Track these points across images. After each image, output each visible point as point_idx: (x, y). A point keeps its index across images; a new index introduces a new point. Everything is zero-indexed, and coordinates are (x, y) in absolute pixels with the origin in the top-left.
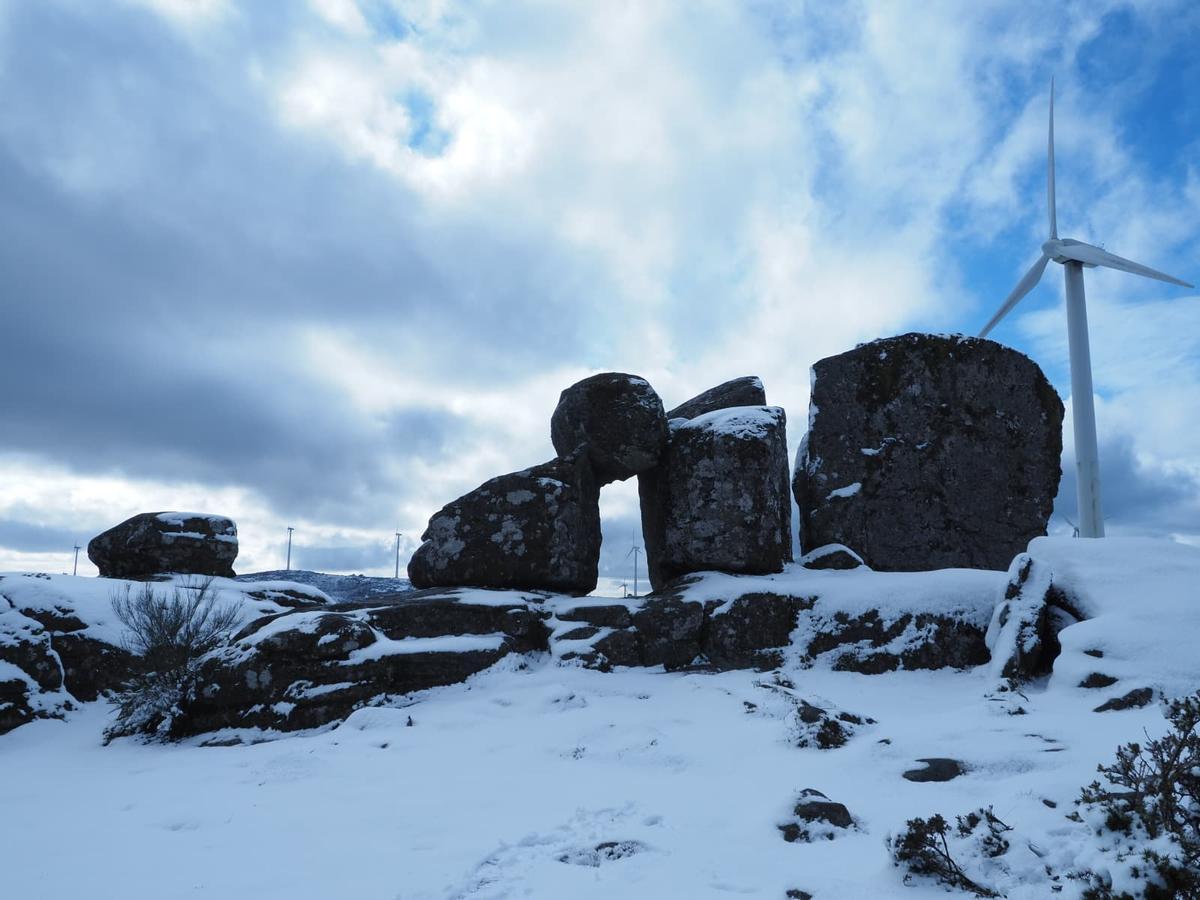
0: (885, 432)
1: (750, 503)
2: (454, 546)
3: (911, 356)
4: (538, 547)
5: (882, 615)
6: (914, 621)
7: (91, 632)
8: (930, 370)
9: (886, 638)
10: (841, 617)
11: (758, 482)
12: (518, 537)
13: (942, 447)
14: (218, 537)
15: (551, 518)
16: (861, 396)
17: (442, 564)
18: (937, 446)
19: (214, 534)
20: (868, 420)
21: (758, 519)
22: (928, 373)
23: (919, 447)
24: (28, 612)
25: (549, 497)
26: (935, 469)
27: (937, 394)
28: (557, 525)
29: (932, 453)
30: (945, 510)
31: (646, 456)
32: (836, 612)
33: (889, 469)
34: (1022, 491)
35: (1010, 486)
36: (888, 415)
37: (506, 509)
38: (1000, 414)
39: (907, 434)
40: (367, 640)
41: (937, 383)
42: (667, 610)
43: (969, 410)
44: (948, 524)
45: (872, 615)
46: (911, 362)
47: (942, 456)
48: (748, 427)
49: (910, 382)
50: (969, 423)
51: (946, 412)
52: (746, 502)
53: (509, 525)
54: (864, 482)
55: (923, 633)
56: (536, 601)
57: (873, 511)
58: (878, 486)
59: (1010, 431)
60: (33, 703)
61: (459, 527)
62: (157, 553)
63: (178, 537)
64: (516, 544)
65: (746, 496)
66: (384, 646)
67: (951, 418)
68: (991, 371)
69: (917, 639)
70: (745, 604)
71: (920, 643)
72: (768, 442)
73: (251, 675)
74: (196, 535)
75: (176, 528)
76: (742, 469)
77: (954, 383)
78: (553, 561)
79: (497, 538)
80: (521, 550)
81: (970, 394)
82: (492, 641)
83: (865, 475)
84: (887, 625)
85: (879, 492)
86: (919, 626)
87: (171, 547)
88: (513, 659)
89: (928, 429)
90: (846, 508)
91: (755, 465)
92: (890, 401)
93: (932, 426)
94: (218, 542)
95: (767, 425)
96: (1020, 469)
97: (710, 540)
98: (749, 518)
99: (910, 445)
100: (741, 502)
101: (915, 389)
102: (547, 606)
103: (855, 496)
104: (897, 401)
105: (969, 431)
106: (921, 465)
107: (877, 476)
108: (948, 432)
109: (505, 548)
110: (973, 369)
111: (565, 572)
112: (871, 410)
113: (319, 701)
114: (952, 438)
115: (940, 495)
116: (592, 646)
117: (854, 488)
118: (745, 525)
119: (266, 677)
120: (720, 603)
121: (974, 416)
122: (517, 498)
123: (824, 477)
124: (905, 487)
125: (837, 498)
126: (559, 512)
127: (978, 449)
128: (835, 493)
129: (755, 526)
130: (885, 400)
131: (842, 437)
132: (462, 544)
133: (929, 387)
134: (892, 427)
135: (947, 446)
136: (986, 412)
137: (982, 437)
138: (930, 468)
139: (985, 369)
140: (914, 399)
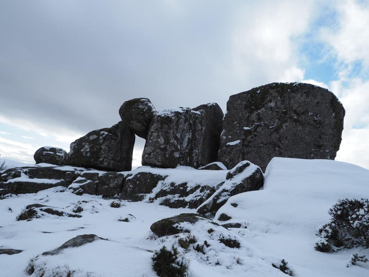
0: (256, 121)
1: (163, 141)
3: (271, 91)
4: (95, 153)
5: (188, 185)
6: (200, 188)
8: (280, 97)
9: (187, 194)
10: (172, 184)
11: (167, 133)
12: (88, 150)
13: (282, 127)
14: (57, 154)
15: (100, 145)
16: (246, 107)
18: (279, 127)
19: (56, 153)
20: (249, 116)
21: (166, 148)
22: (279, 98)
23: (271, 127)
25: (100, 137)
26: (277, 136)
27: (282, 106)
28: (103, 147)
29: (277, 130)
31: (139, 125)
32: (171, 182)
33: (256, 135)
34: (320, 147)
35: (314, 144)
36: (258, 114)
37: (88, 141)
38: (310, 114)
39: (266, 122)
40: (18, 176)
41: (283, 102)
42: (110, 176)
43: (295, 112)
45: (184, 185)
46: (271, 94)
47: (282, 131)
48: (168, 113)
49: (270, 101)
50: (295, 117)
51: (285, 113)
52: (162, 140)
54: (243, 140)
55: (202, 194)
56: (80, 170)
57: (248, 152)
58: (249, 142)
59: (314, 121)
61: (77, 147)
62: (41, 157)
63: (47, 153)
64: (87, 153)
65: (161, 138)
66: (22, 178)
67: (288, 116)
68: (307, 96)
69: (198, 196)
70: (139, 176)
71: (199, 198)
72: (173, 118)
74: (52, 153)
75: (47, 151)
76: (161, 128)
77: (289, 101)
78: (101, 159)
79: (82, 150)
80: (89, 155)
81: (296, 106)
83: (243, 137)
84: (188, 189)
85: (250, 144)
86: (201, 191)
87: (45, 155)
89: (277, 120)
90: (232, 150)
91: (166, 126)
92: (260, 109)
93: (278, 119)
94: (57, 155)
95: (175, 112)
96: (320, 137)
98: (162, 146)
99: (267, 126)
100: (159, 140)
101: (272, 104)
103: (236, 145)
104: (263, 109)
105: (296, 121)
106: (271, 134)
107: (249, 138)
108: (286, 122)
109: (84, 154)
110: (299, 95)
111: (106, 164)
112: (251, 112)
114: (287, 124)
115: (279, 147)
116: (79, 186)
117: (237, 142)
118: (160, 149)
120: (131, 175)
121: (298, 115)
123: (225, 137)
124: (262, 143)
125: (229, 145)
126: (104, 142)
127: (300, 128)
128: (228, 144)
129: (165, 149)
130: (257, 108)
131: (235, 123)
133: (279, 104)
134: (259, 119)
135: (284, 127)
136: (303, 113)
137: (302, 124)
138: (275, 136)
139: (305, 95)
140: (271, 108)
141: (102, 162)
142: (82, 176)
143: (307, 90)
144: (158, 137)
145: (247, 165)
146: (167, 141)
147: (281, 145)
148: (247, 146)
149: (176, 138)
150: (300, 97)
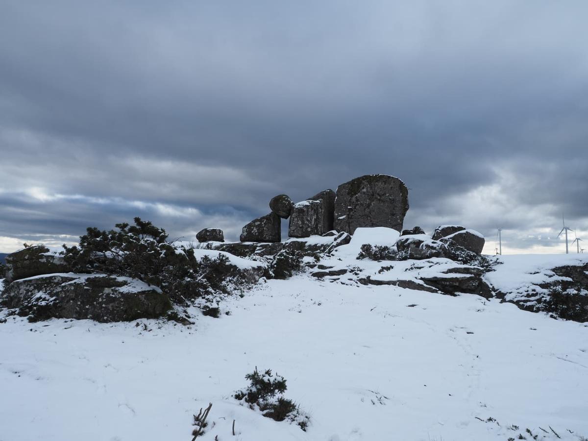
0: (355, 202)
2: (245, 234)
4: (261, 233)
11: (302, 218)
12: (256, 231)
15: (263, 227)
16: (349, 193)
17: (245, 237)
18: (369, 205)
19: (217, 232)
20: (350, 199)
21: (303, 226)
22: (369, 186)
23: (364, 205)
25: (263, 223)
26: (369, 210)
27: (370, 191)
28: (264, 228)
30: (371, 221)
31: (284, 213)
33: (355, 211)
34: (393, 215)
36: (356, 197)
37: (255, 226)
38: (387, 195)
39: (361, 202)
41: (371, 188)
43: (378, 195)
46: (364, 182)
47: (371, 207)
49: (363, 188)
50: (379, 198)
51: (373, 195)
52: (300, 222)
53: (255, 229)
54: (348, 215)
56: (256, 244)
57: (352, 222)
58: (352, 216)
59: (390, 199)
61: (246, 230)
64: (256, 233)
65: (300, 221)
67: (374, 197)
68: (385, 184)
76: (299, 215)
77: (375, 187)
79: (253, 232)
80: (257, 234)
81: (379, 190)
83: (348, 213)
87: (209, 235)
90: (341, 222)
93: (369, 199)
94: (218, 234)
96: (394, 209)
99: (362, 205)
101: (365, 190)
103: (344, 219)
104: (359, 194)
105: (379, 200)
106: (365, 210)
107: (352, 213)
108: (373, 201)
109: (254, 234)
110: (380, 183)
111: (267, 238)
112: (352, 196)
114: (374, 202)
115: (370, 217)
116: (261, 252)
117: (344, 216)
118: (300, 227)
120: (287, 243)
121: (380, 196)
122: (257, 224)
123: (337, 214)
124: (360, 215)
126: (265, 226)
127: (382, 204)
128: (339, 218)
130: (356, 194)
131: (342, 204)
132: (247, 233)
133: (369, 189)
134: (357, 200)
135: (372, 204)
136: (383, 195)
137: (383, 201)
138: (367, 210)
139: (383, 183)
140: (364, 193)
141: (265, 237)
142: (259, 247)
143: (385, 180)
144: (298, 221)
145: (343, 233)
146: (303, 222)
147: (371, 216)
148: (351, 218)
149: (308, 220)
150: (380, 184)
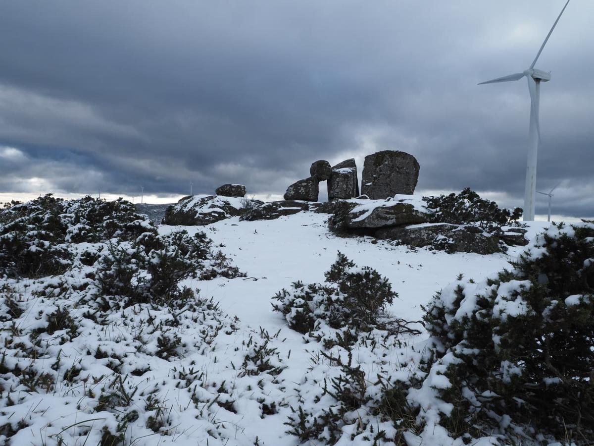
0: (379, 172)
2: (292, 193)
3: (386, 155)
4: (307, 193)
7: (231, 205)
12: (304, 191)
15: (310, 188)
16: (374, 164)
17: (290, 195)
18: (390, 175)
20: (375, 169)
22: (390, 159)
23: (386, 175)
24: (223, 201)
25: (309, 184)
26: (389, 180)
27: (391, 164)
31: (329, 176)
33: (379, 180)
34: (408, 185)
36: (380, 168)
37: (301, 186)
38: (405, 168)
39: (384, 172)
40: (280, 207)
41: (392, 161)
42: (329, 204)
43: (398, 167)
44: (391, 191)
47: (391, 177)
49: (386, 161)
51: (393, 168)
52: (345, 186)
53: (302, 189)
54: (373, 182)
56: (306, 202)
57: (375, 188)
58: (376, 183)
59: (406, 172)
60: (226, 215)
61: (293, 189)
64: (303, 193)
66: (282, 208)
68: (403, 159)
73: (262, 212)
75: (235, 187)
76: (344, 180)
77: (395, 161)
79: (300, 191)
81: (398, 164)
82: (299, 208)
88: (303, 211)
90: (368, 187)
93: (389, 170)
96: (408, 180)
97: (338, 193)
99: (384, 174)
101: (387, 163)
102: (309, 203)
103: (370, 185)
104: (382, 165)
105: (398, 172)
106: (386, 179)
107: (376, 181)
108: (393, 172)
109: (301, 193)
110: (400, 158)
112: (376, 167)
113: (273, 215)
117: (371, 183)
118: (345, 191)
119: (265, 212)
121: (399, 169)
122: (304, 184)
123: (364, 181)
124: (382, 183)
127: (399, 175)
128: (366, 184)
129: (346, 191)
130: (380, 165)
131: (369, 173)
132: (294, 192)
133: (390, 162)
134: (381, 171)
136: (401, 168)
137: (400, 173)
138: (388, 179)
140: (386, 165)
143: (403, 156)
148: (375, 185)
149: (350, 185)
150: (400, 159)
